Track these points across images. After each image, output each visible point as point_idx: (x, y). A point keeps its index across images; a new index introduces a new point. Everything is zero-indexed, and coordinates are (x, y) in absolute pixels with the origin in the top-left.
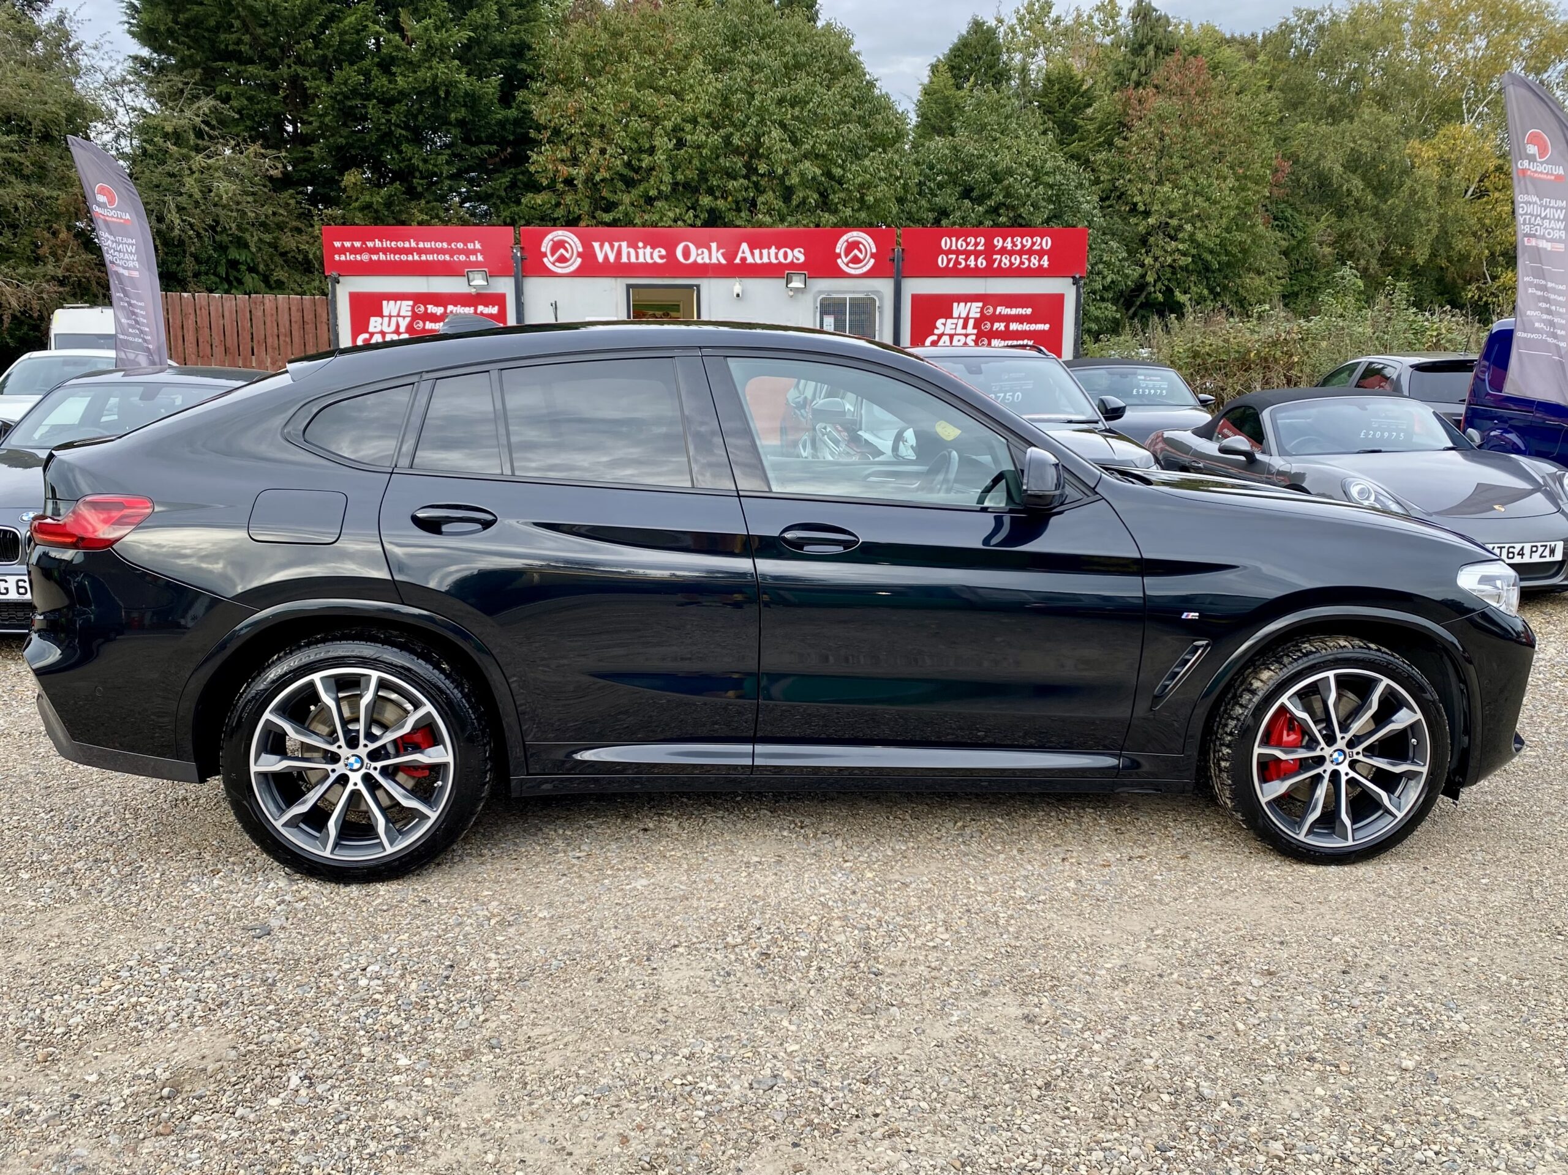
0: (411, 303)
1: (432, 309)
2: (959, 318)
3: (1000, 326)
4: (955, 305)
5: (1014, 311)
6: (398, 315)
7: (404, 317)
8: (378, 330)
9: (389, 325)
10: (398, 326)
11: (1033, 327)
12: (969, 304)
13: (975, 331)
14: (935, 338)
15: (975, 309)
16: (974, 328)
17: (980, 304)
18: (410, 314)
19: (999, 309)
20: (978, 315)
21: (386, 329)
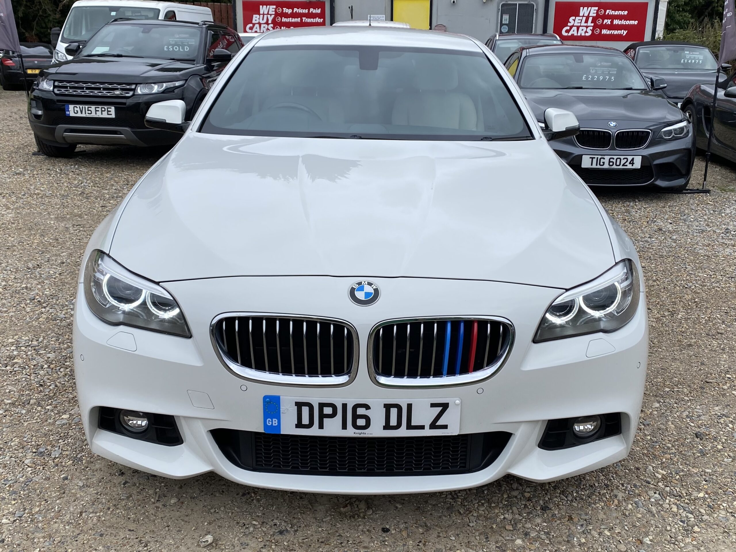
0: (275, 7)
1: (286, 10)
2: (583, 16)
3: (608, 22)
4: (582, 8)
5: (617, 13)
6: (268, 14)
7: (271, 15)
8: (257, 22)
9: (263, 20)
10: (268, 20)
11: (627, 22)
12: (590, 8)
13: (593, 24)
14: (568, 28)
15: (593, 11)
16: (592, 23)
17: (597, 8)
18: (274, 13)
19: (608, 11)
20: (595, 15)
21: (261, 22)
